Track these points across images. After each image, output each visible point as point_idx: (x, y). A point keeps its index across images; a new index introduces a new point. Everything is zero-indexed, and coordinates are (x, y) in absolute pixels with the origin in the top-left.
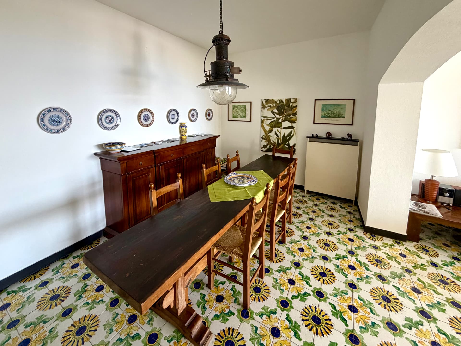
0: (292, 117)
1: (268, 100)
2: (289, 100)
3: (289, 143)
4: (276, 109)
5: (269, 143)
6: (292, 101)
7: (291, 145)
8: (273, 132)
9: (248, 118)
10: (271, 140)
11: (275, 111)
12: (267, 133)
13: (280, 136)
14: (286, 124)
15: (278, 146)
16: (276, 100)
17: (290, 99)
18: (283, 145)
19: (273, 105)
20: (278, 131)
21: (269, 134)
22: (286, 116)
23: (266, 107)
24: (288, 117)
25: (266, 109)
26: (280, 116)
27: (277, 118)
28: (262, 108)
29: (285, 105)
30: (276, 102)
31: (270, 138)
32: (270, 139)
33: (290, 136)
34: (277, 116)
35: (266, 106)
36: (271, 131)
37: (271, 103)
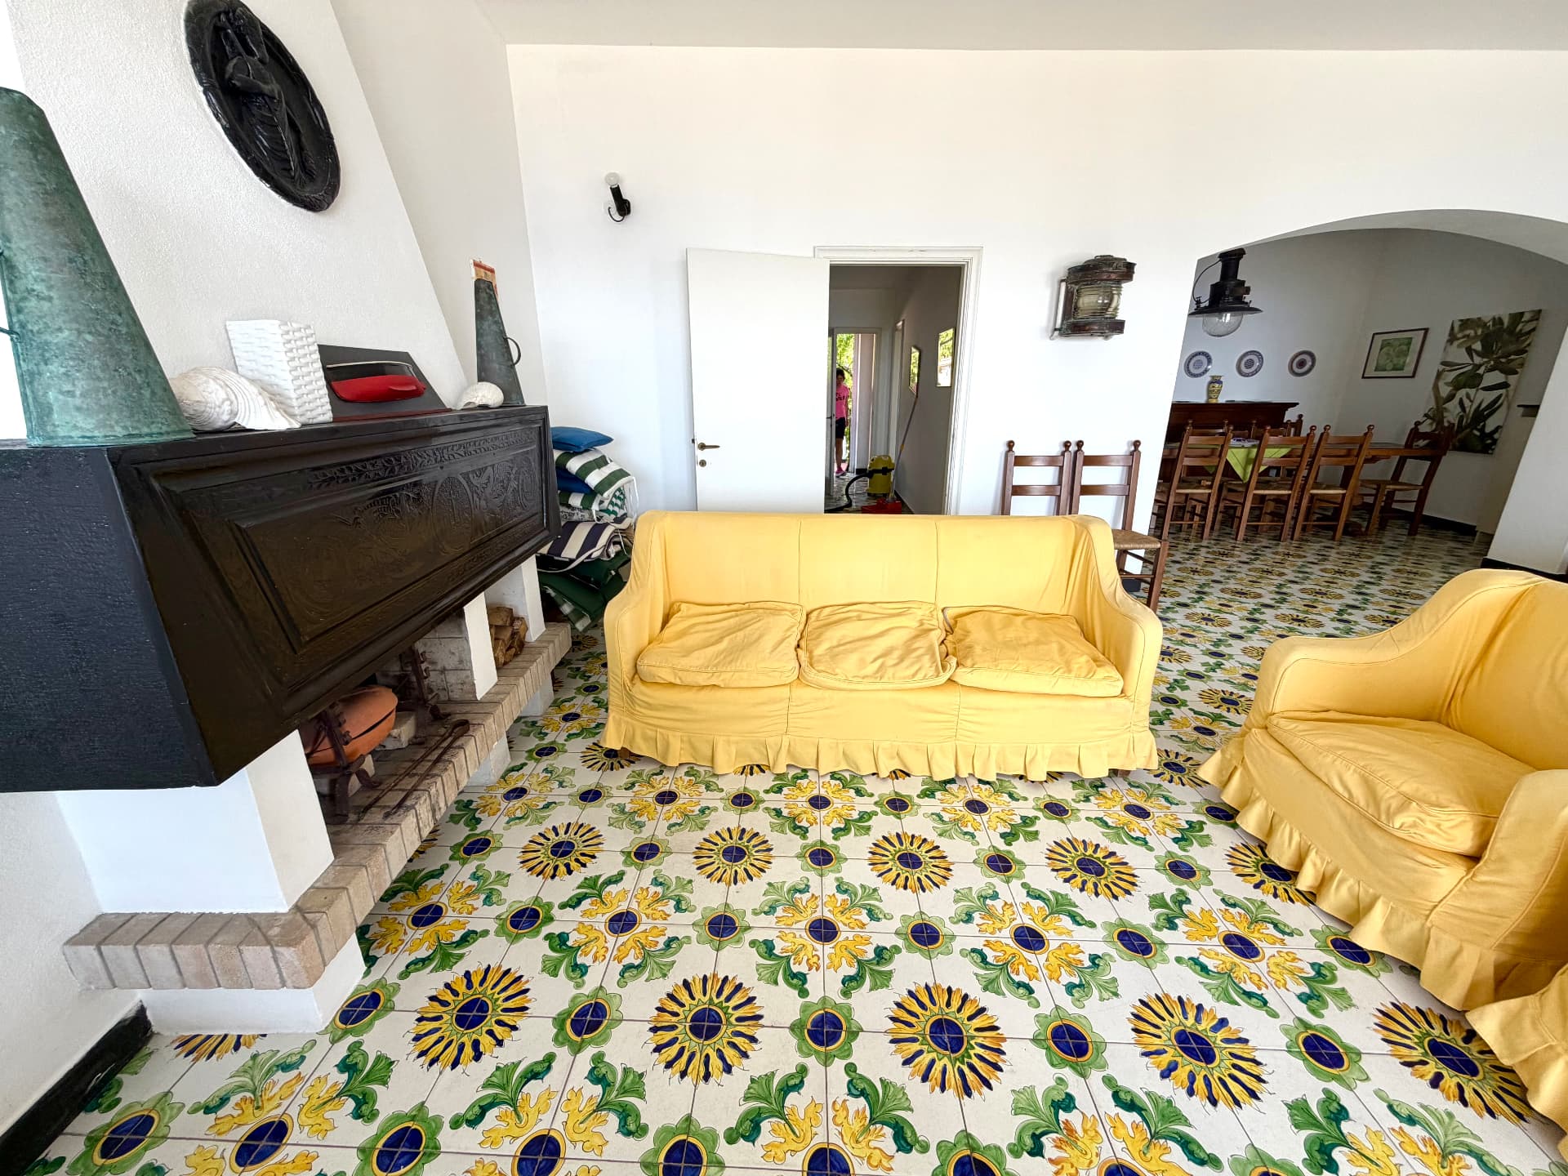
0: (1513, 360)
1: (1468, 320)
2: (1517, 317)
3: (1484, 426)
4: (1481, 341)
5: (1439, 427)
6: (1526, 317)
7: (1488, 430)
8: (1456, 401)
9: (1409, 370)
10: (1445, 420)
11: (1478, 346)
12: (1441, 402)
13: (1467, 410)
14: (1495, 377)
15: (1458, 432)
16: (1486, 320)
17: (1522, 314)
18: (1468, 430)
19: (1476, 333)
20: (1468, 396)
21: (1446, 406)
22: (1499, 358)
23: (1458, 339)
24: (1503, 360)
25: (1456, 343)
26: (1485, 360)
27: (1475, 365)
28: (1448, 341)
29: (1504, 331)
30: (1485, 324)
31: (1445, 414)
32: (1443, 417)
33: (1493, 407)
34: (1477, 360)
35: (1459, 335)
36: (1451, 397)
37: (1471, 329)
